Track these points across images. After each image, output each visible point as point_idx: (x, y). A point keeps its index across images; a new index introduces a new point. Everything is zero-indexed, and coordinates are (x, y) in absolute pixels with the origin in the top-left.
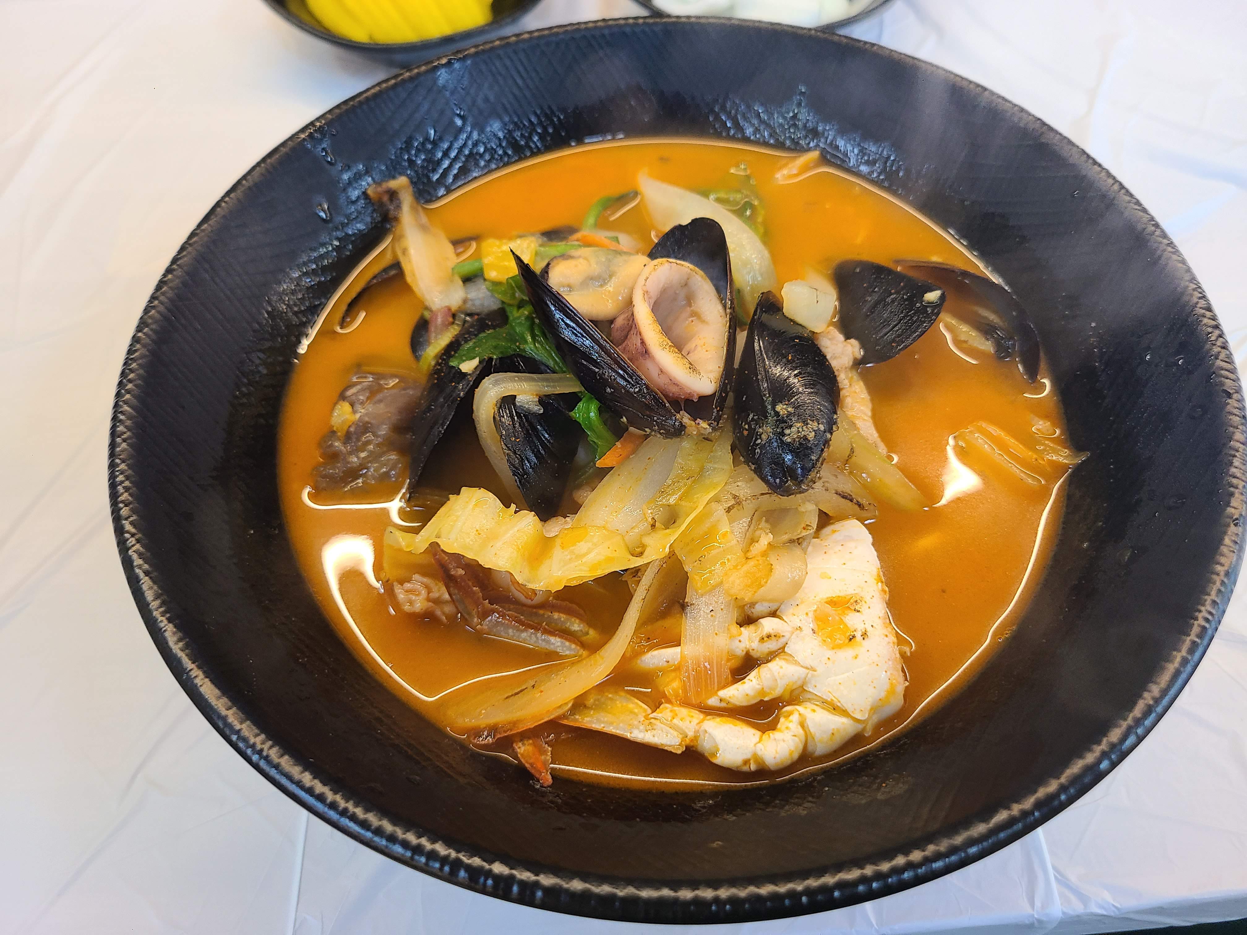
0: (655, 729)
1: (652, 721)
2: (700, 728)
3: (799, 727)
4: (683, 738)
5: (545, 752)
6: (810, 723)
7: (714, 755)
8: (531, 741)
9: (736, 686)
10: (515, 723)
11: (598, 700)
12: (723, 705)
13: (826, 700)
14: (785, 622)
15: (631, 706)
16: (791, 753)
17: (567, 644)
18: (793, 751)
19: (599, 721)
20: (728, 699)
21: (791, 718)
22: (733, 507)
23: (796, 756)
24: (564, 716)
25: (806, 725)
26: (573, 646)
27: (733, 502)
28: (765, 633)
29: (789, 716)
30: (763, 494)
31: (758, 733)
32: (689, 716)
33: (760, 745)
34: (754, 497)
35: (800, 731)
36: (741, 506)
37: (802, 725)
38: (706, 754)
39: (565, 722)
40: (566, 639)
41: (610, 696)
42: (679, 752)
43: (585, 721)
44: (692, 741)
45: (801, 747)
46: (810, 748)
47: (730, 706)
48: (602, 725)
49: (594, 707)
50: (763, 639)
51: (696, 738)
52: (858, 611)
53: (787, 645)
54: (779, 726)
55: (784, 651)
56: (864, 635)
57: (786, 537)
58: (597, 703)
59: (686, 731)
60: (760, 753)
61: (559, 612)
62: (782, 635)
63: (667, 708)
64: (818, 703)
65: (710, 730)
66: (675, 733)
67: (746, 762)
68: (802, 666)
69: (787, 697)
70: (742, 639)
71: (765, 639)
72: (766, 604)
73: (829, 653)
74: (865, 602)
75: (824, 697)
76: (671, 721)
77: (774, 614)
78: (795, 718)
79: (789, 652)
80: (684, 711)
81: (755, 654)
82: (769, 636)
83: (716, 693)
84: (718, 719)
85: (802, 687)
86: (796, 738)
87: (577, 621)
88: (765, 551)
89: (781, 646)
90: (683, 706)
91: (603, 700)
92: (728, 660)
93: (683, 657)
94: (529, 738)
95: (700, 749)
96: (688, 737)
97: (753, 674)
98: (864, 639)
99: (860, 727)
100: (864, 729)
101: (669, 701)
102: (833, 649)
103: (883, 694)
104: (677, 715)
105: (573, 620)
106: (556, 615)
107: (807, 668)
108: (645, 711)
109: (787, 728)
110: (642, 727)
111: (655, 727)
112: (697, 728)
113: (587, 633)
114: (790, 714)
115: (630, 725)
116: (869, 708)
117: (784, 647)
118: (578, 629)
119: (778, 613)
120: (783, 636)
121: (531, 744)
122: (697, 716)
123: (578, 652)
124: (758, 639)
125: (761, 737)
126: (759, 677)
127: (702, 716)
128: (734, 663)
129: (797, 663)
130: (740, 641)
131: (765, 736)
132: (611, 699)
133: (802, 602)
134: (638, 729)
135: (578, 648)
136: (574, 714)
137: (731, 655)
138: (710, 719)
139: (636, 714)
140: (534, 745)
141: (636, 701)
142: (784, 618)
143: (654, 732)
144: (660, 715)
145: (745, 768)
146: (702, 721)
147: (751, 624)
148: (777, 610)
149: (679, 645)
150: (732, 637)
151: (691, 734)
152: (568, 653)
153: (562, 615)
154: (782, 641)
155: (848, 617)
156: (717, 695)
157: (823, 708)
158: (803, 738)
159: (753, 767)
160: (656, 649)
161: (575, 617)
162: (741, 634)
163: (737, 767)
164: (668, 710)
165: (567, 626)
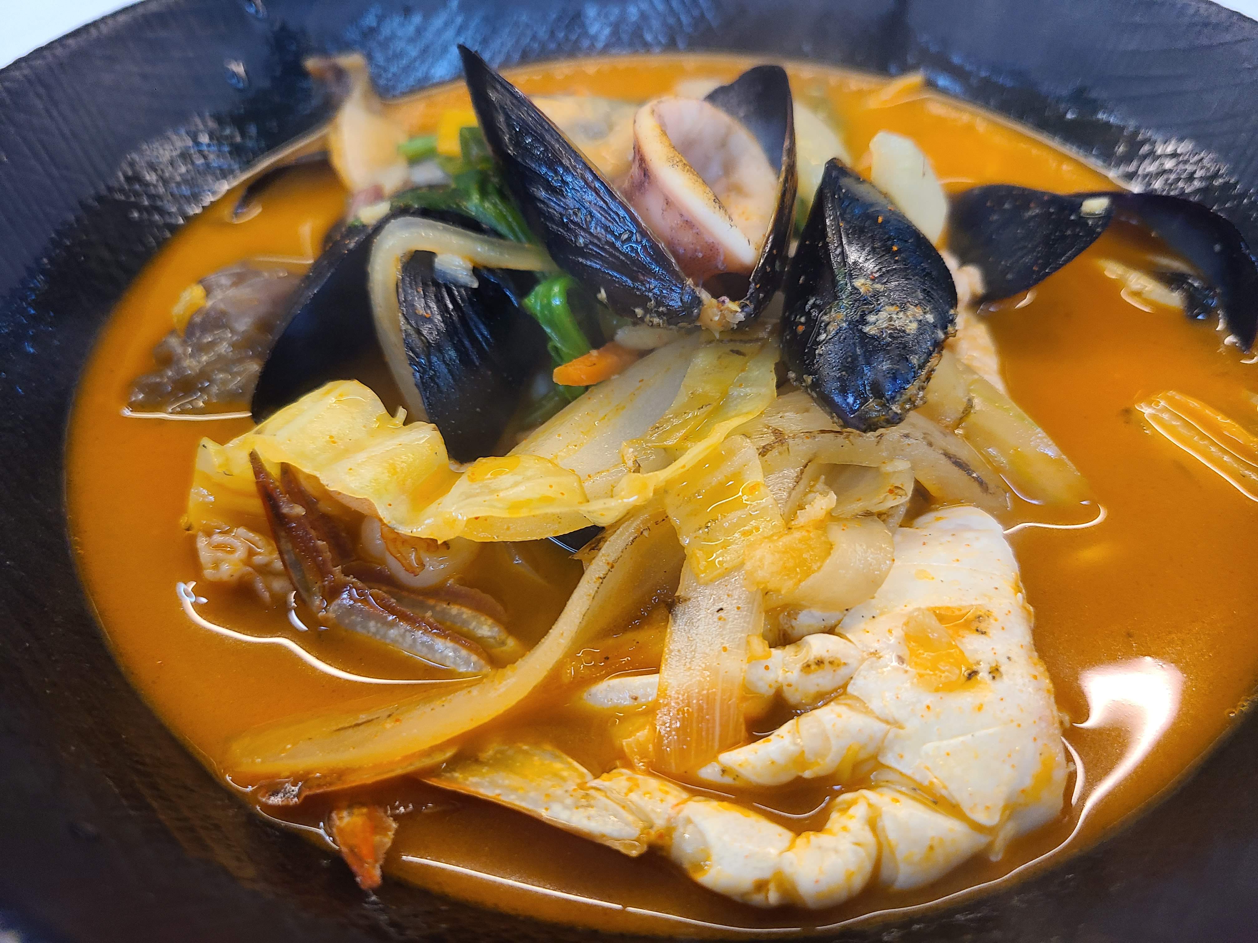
0: (592, 807)
1: (592, 792)
2: (678, 813)
3: (867, 828)
4: (645, 828)
5: (384, 830)
6: (888, 824)
7: (699, 867)
8: (365, 810)
9: (753, 745)
10: (341, 774)
11: (502, 752)
12: (727, 780)
13: (920, 784)
14: (850, 641)
15: (558, 766)
16: (850, 876)
17: (464, 652)
18: (853, 873)
19: (494, 784)
20: (736, 767)
21: (852, 811)
22: (773, 448)
23: (858, 882)
24: (434, 771)
25: (880, 824)
26: (474, 658)
27: (770, 438)
28: (812, 657)
29: (849, 808)
30: (823, 432)
31: (787, 835)
32: (660, 790)
33: (790, 855)
34: (808, 434)
35: (868, 837)
36: (785, 447)
37: (873, 824)
38: (686, 865)
39: (434, 782)
40: (463, 646)
41: (525, 747)
42: (634, 853)
43: (467, 782)
44: (661, 836)
45: (868, 867)
46: (885, 873)
47: (738, 783)
48: (498, 791)
49: (491, 762)
50: (809, 666)
51: (669, 830)
52: (984, 633)
53: (852, 682)
54: (829, 825)
55: (845, 693)
56: (995, 672)
57: (858, 507)
58: (499, 756)
59: (653, 816)
60: (788, 870)
61: (461, 605)
62: (843, 661)
63: (622, 774)
64: (904, 789)
65: (697, 819)
66: (630, 818)
67: (761, 886)
68: (878, 718)
69: (846, 775)
70: (770, 665)
71: (813, 667)
72: (818, 613)
73: (929, 699)
74: (996, 620)
75: (917, 777)
76: (626, 794)
77: (831, 631)
78: (859, 811)
79: (855, 693)
80: (653, 783)
81: (793, 696)
82: (820, 663)
83: (715, 758)
84: (715, 804)
85: (876, 759)
86: (860, 850)
87: (490, 621)
88: (822, 521)
89: (841, 683)
90: (653, 775)
91: (510, 752)
92: (744, 699)
93: (662, 692)
94: (362, 804)
95: (675, 853)
96: (655, 829)
97: (785, 729)
98: (994, 678)
99: (982, 840)
100: (990, 846)
101: (629, 765)
102: (937, 690)
103: (1028, 782)
104: (637, 785)
105: (483, 619)
106: (454, 610)
107: (887, 722)
108: (582, 775)
109: (845, 829)
110: (569, 801)
111: (592, 802)
112: (671, 812)
113: (503, 643)
114: (850, 805)
115: (547, 795)
116: (1001, 803)
117: (845, 686)
118: (489, 634)
119: (837, 630)
120: (845, 664)
121: (362, 814)
122: (676, 793)
123: (481, 669)
124: (799, 666)
125: (793, 842)
126: (796, 732)
127: (685, 795)
128: (754, 708)
129: (867, 711)
130: (767, 668)
131: (801, 841)
132: (526, 753)
133: (882, 613)
134: (562, 802)
135: (482, 662)
136: (454, 770)
137: (748, 691)
138: (700, 801)
139: (564, 779)
140: (370, 817)
141: (570, 760)
142: (849, 636)
143: (592, 811)
144: (607, 784)
145: (758, 899)
146: (684, 802)
147: (789, 644)
148: (836, 626)
149: (657, 672)
150: (752, 659)
151: (660, 823)
152: (463, 669)
153: (464, 610)
154: (843, 672)
155: (964, 640)
156: (718, 762)
157: (914, 798)
158: (873, 850)
159: (773, 897)
160: (618, 676)
161: (487, 615)
162: (769, 656)
163: (744, 894)
164: (624, 777)
165: (471, 627)
